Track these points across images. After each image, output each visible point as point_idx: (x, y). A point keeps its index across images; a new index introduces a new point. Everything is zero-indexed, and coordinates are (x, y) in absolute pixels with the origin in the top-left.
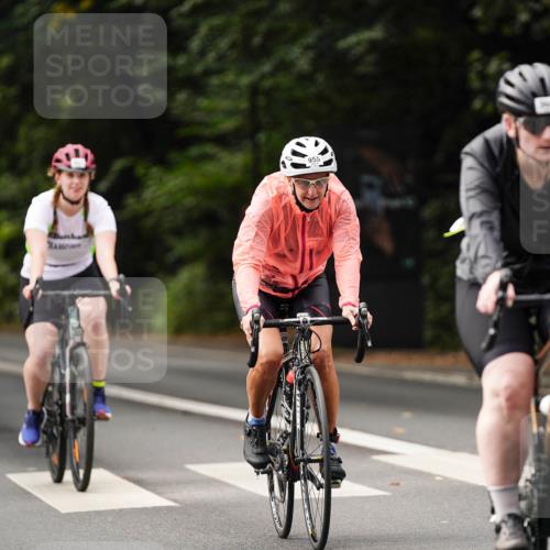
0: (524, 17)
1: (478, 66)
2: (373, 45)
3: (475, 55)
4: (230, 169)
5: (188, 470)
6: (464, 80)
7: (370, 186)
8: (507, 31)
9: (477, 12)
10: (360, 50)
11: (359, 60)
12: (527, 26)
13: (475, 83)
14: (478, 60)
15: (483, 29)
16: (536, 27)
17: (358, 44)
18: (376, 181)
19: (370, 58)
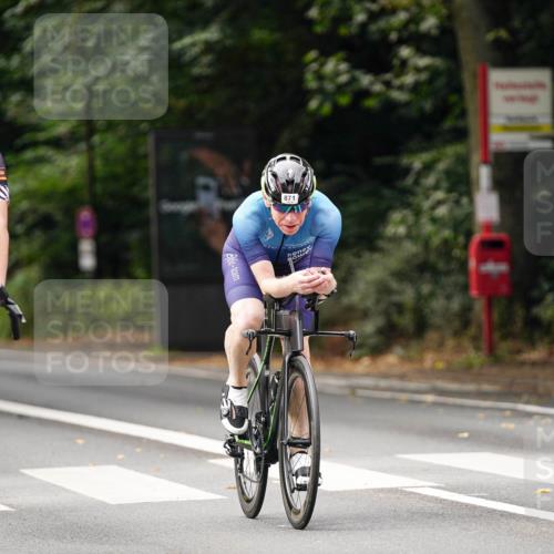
0: (360, 17)
1: (314, 66)
2: (209, 47)
3: (312, 55)
4: (65, 172)
5: (23, 475)
6: (301, 80)
7: (206, 188)
8: (343, 31)
9: (313, 13)
10: (196, 50)
11: (194, 61)
12: (364, 26)
13: (312, 83)
14: (315, 60)
15: (319, 29)
16: (373, 28)
17: (193, 45)
18: (212, 183)
19: (206, 59)
